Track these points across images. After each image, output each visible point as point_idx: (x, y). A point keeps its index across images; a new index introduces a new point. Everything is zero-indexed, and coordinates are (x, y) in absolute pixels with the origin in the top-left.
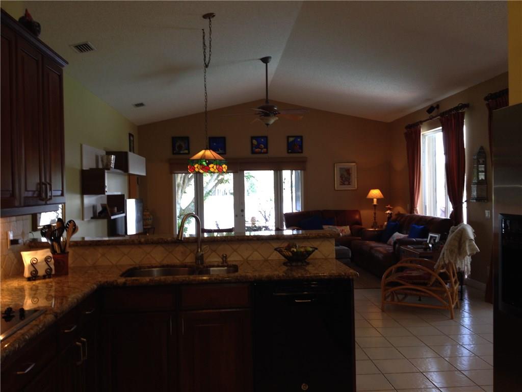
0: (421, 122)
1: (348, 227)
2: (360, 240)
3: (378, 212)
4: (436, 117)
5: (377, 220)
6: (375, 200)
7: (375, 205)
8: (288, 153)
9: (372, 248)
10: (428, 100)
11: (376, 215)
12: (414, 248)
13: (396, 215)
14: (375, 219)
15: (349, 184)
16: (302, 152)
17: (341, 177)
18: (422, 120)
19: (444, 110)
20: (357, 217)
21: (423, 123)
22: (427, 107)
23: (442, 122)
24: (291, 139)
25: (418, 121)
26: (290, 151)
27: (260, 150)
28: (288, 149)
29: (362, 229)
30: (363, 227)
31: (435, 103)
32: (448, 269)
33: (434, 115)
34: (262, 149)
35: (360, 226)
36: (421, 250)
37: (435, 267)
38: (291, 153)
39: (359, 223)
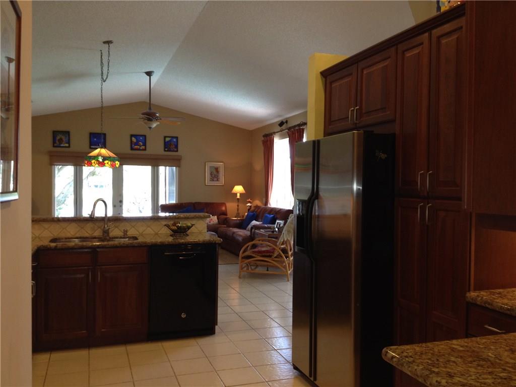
0: (274, 133)
1: (216, 217)
2: (225, 227)
3: (240, 205)
4: (284, 130)
5: (239, 212)
6: (238, 195)
7: (238, 199)
8: (165, 151)
9: (234, 233)
10: (280, 116)
11: (239, 207)
12: (265, 231)
13: (254, 207)
14: (238, 211)
15: (218, 180)
16: (177, 151)
17: (211, 174)
18: (276, 131)
19: (291, 126)
20: (224, 208)
21: (276, 134)
22: (279, 121)
23: (289, 135)
24: (167, 139)
25: (272, 131)
26: (166, 149)
27: (139, 147)
28: (165, 148)
29: (227, 218)
30: (228, 217)
31: (284, 119)
32: (286, 246)
33: (284, 128)
34: (140, 146)
35: (225, 216)
36: (270, 233)
37: (278, 244)
38: (167, 151)
39: (225, 213)
